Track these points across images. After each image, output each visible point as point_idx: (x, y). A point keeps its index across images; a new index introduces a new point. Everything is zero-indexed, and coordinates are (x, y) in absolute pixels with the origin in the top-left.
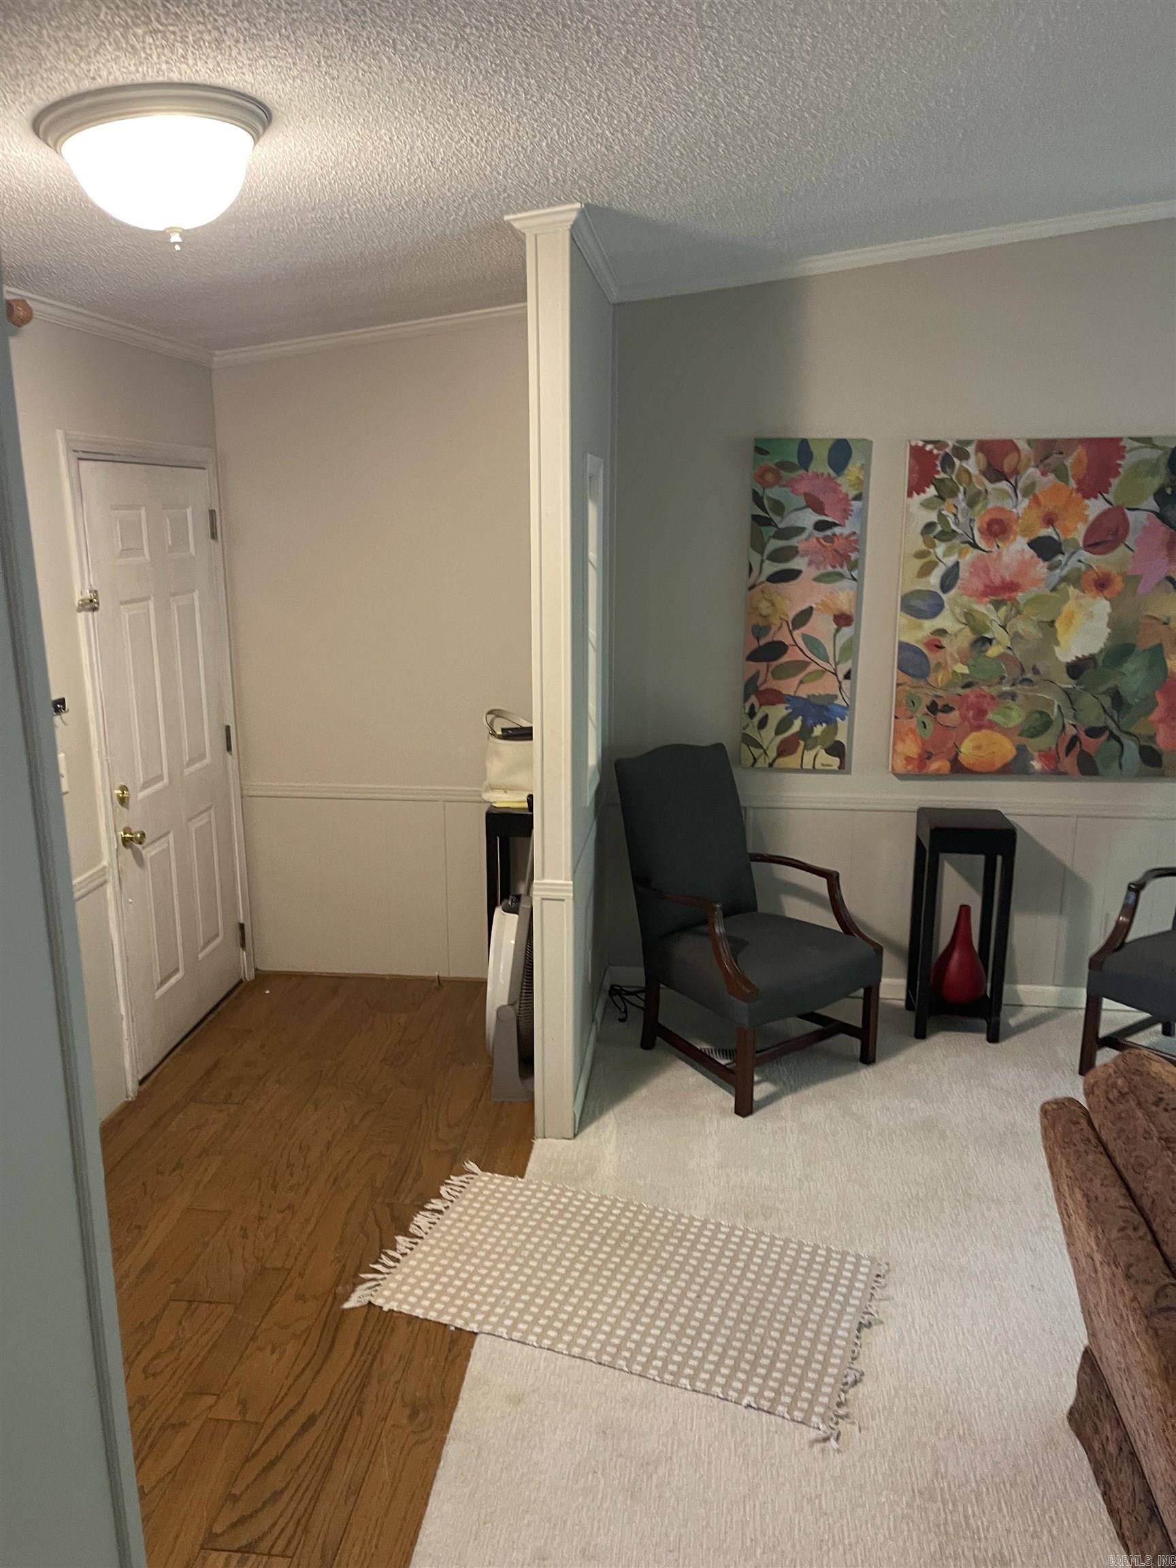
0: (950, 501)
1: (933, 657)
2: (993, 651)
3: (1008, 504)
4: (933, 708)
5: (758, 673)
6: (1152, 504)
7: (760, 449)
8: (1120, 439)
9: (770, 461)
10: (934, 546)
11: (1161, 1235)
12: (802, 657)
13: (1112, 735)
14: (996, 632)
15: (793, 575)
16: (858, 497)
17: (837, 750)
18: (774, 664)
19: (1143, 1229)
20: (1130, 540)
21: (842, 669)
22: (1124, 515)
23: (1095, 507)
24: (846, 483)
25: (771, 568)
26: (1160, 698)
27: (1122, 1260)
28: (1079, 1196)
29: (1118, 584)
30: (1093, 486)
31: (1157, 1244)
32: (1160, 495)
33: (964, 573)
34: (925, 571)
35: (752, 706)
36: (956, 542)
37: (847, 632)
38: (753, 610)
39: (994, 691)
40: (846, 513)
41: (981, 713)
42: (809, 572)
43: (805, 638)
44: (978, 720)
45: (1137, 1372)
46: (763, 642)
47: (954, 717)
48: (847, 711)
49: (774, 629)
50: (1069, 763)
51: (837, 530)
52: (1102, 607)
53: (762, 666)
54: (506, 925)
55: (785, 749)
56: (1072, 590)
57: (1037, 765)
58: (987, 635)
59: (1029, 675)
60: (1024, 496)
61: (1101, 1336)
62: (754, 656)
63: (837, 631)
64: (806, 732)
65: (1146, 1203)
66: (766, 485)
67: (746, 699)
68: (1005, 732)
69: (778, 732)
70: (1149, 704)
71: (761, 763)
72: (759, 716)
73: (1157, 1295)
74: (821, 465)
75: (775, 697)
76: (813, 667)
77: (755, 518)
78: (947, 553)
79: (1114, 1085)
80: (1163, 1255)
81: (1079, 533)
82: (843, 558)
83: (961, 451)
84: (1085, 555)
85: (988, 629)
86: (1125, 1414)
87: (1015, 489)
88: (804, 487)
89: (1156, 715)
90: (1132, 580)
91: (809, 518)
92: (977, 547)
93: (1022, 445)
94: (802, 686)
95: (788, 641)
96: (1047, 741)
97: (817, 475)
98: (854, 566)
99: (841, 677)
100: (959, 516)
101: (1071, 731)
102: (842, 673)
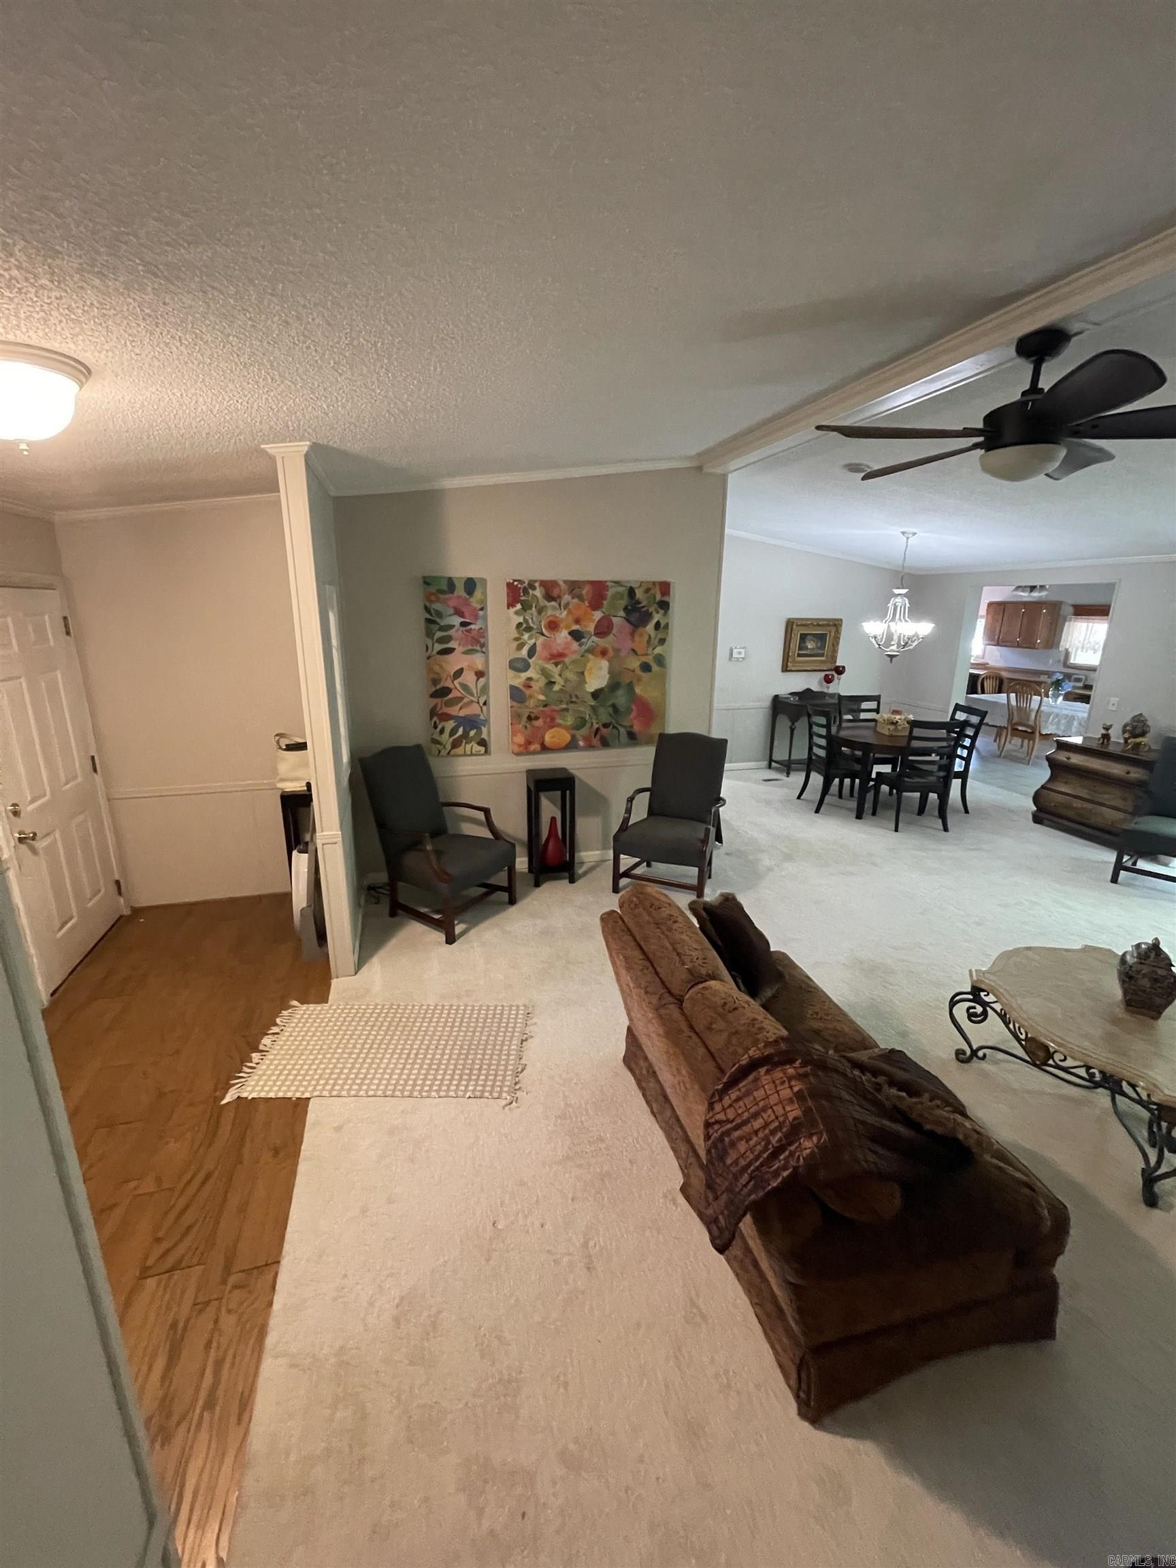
0: (528, 611)
1: (528, 692)
2: (556, 688)
3: (557, 613)
4: (529, 718)
5: (437, 704)
6: (622, 613)
7: (427, 581)
8: (606, 582)
9: (433, 589)
10: (523, 635)
11: (659, 969)
12: (459, 695)
13: (614, 727)
14: (557, 679)
15: (449, 651)
16: (482, 609)
17: (483, 743)
18: (445, 699)
19: (651, 968)
20: (614, 631)
21: (482, 701)
22: (611, 620)
23: (598, 615)
24: (474, 601)
25: (438, 647)
26: (634, 707)
27: (643, 984)
28: (621, 957)
29: (611, 653)
30: (596, 605)
31: (657, 973)
32: (625, 609)
33: (538, 648)
34: (520, 647)
35: (435, 723)
36: (534, 632)
37: (482, 680)
38: (430, 670)
39: (557, 708)
40: (476, 617)
41: (553, 719)
42: (459, 649)
43: (461, 684)
44: (552, 724)
45: (653, 1035)
46: (438, 687)
47: (539, 723)
48: (486, 722)
49: (444, 680)
50: (596, 741)
51: (472, 627)
52: (605, 664)
53: (438, 700)
54: (301, 861)
55: (455, 744)
56: (590, 656)
57: (581, 743)
58: (553, 680)
59: (574, 699)
60: (565, 609)
61: (635, 1020)
62: (435, 695)
63: (477, 680)
64: (465, 735)
65: (651, 956)
66: (431, 602)
67: (431, 719)
68: (566, 728)
69: (450, 736)
70: (629, 711)
71: (444, 752)
72: (440, 727)
73: (659, 999)
74: (460, 591)
75: (447, 717)
76: (466, 700)
77: (427, 620)
78: (530, 638)
79: (632, 902)
80: (661, 979)
81: (591, 628)
82: (476, 641)
83: (531, 585)
84: (594, 638)
85: (553, 677)
86: (650, 1056)
87: (560, 605)
88: (452, 603)
89: (633, 715)
90: (617, 651)
91: (457, 620)
92: (543, 634)
93: (561, 583)
94: (462, 711)
95: (451, 686)
96: (584, 731)
97: (459, 597)
98: (483, 645)
99: (481, 705)
100: (534, 619)
101: (596, 726)
102: (482, 702)
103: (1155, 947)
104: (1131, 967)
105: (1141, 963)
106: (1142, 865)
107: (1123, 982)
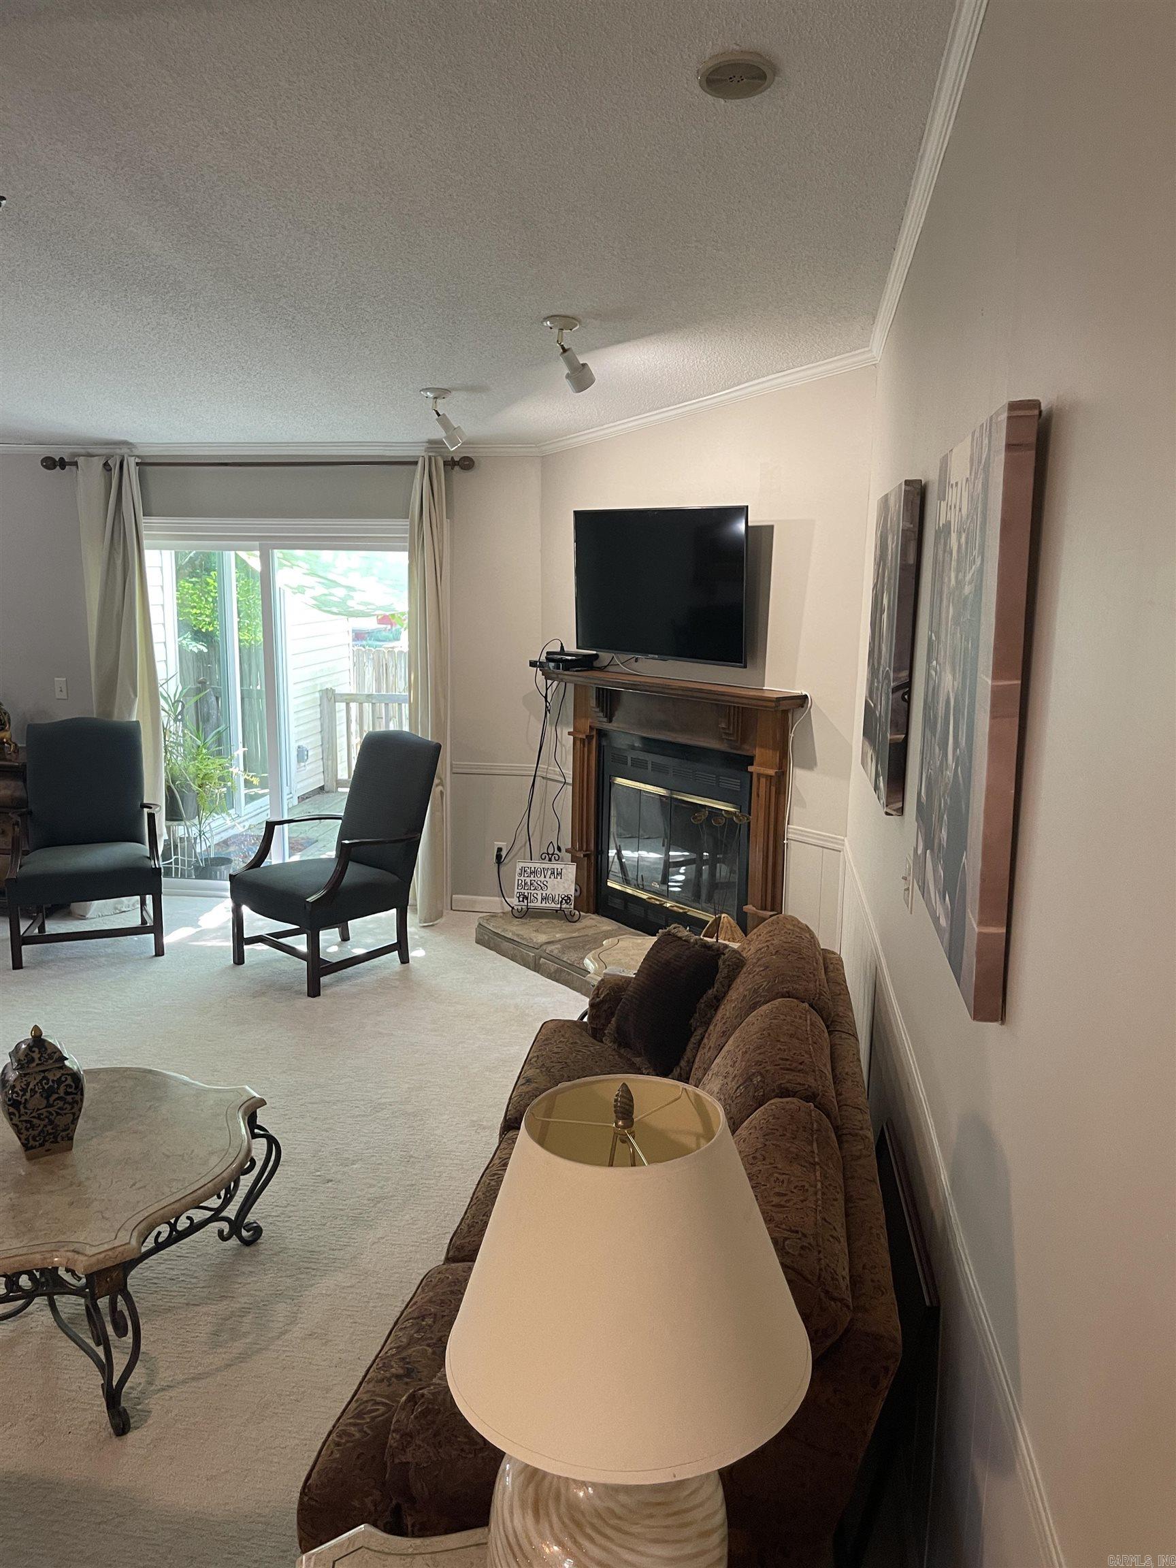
103: (38, 1041)
104: (14, 1087)
105: (25, 1075)
106: (54, 927)
107: (10, 1116)
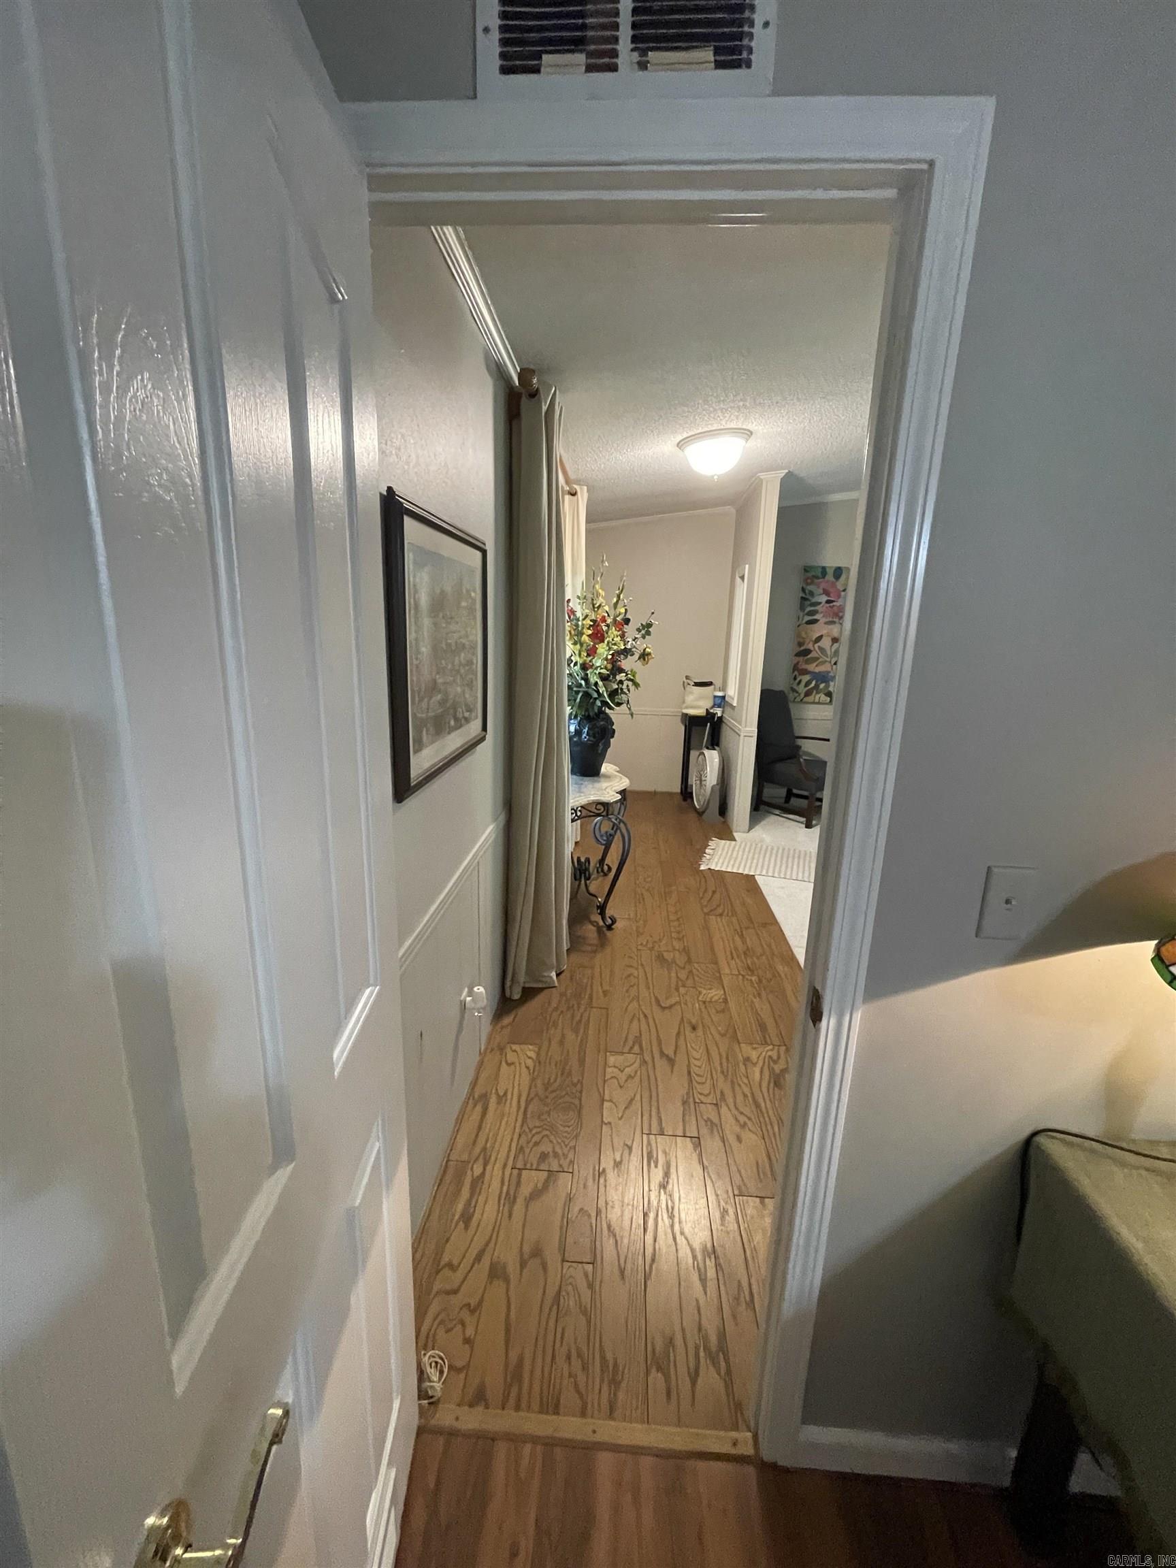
5: (799, 662)
7: (806, 569)
9: (809, 575)
12: (817, 655)
15: (815, 621)
16: (844, 590)
17: (829, 694)
18: (806, 658)
21: (833, 661)
24: (839, 584)
25: (807, 618)
35: (796, 676)
37: (836, 645)
38: (799, 635)
40: (839, 596)
42: (823, 620)
43: (819, 647)
46: (802, 648)
48: (833, 678)
49: (807, 643)
51: (834, 604)
53: (801, 659)
55: (808, 694)
62: (798, 655)
63: (832, 645)
64: (817, 686)
66: (808, 584)
67: (793, 672)
69: (805, 687)
71: (798, 699)
72: (798, 679)
74: (830, 577)
75: (805, 672)
76: (820, 660)
77: (802, 598)
82: (836, 615)
88: (823, 585)
91: (824, 598)
94: (817, 667)
95: (812, 649)
97: (828, 582)
98: (841, 618)
102: (833, 663)
